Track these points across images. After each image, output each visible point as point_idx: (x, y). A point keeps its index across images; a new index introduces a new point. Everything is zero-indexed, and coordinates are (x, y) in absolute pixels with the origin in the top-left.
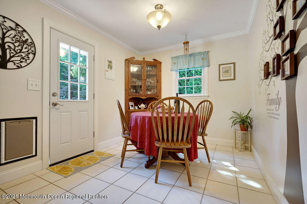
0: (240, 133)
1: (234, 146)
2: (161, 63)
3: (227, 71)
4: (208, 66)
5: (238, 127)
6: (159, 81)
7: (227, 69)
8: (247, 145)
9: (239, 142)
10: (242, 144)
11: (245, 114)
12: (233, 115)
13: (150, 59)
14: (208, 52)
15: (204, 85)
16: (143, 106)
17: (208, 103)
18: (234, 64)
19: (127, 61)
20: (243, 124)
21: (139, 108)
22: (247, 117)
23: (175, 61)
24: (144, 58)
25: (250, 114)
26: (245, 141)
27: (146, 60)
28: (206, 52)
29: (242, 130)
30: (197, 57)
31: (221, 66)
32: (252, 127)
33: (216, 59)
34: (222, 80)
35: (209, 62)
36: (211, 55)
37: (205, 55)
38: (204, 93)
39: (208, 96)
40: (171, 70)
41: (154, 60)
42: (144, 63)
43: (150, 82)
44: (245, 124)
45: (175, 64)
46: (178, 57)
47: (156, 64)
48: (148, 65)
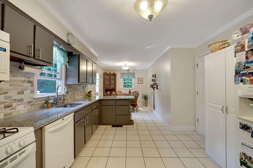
2: (116, 74)
3: (140, 81)
4: (135, 78)
5: (144, 98)
6: (115, 82)
7: (140, 80)
8: (146, 104)
9: (144, 104)
12: (142, 95)
13: (112, 73)
15: (133, 85)
16: (109, 92)
17: (137, 92)
18: (143, 78)
19: (104, 74)
21: (107, 94)
22: (146, 96)
23: (122, 74)
24: (110, 73)
27: (111, 73)
29: (145, 100)
30: (131, 74)
33: (137, 76)
34: (139, 83)
36: (135, 74)
38: (133, 88)
39: (135, 89)
40: (121, 78)
41: (114, 73)
42: (110, 75)
43: (112, 82)
44: (146, 98)
45: (122, 75)
46: (124, 73)
47: (114, 75)
48: (111, 75)
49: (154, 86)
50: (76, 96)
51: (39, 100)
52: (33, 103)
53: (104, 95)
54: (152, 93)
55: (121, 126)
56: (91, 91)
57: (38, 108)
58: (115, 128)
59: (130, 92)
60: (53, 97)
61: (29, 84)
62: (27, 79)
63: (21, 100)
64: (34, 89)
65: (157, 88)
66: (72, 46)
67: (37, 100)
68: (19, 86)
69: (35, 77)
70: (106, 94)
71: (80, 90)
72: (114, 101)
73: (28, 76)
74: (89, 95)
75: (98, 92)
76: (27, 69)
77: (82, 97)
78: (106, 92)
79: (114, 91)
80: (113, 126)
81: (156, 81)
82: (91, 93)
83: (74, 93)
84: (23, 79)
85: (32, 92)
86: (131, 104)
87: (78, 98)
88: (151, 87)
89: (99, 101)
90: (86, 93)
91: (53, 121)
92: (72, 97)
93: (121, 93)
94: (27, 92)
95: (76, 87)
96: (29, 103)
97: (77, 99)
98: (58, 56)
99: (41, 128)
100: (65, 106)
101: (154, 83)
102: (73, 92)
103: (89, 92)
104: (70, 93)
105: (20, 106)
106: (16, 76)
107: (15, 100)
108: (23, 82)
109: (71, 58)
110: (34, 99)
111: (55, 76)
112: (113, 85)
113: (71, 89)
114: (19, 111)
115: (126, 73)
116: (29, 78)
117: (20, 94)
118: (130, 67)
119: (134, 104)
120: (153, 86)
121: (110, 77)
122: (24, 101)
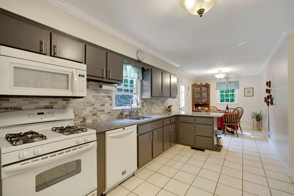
0: (256, 122)
1: (253, 129)
2: (210, 85)
3: (249, 92)
4: (239, 88)
5: (255, 119)
6: (208, 95)
8: (259, 128)
9: (255, 127)
10: (257, 128)
11: (259, 113)
12: (252, 113)
13: (204, 83)
14: (238, 81)
15: (236, 98)
16: (199, 108)
17: (241, 109)
18: (253, 88)
19: (193, 85)
20: (257, 118)
21: (198, 109)
22: (259, 115)
23: (218, 84)
24: (201, 83)
25: (261, 113)
26: (258, 126)
28: (237, 81)
29: (257, 121)
30: (232, 84)
31: (245, 89)
32: (262, 119)
33: (242, 85)
34: (246, 96)
35: (239, 87)
36: (240, 83)
37: (237, 83)
38: (236, 102)
39: (238, 104)
40: (216, 89)
41: (206, 84)
42: (201, 86)
43: (204, 96)
44: (258, 118)
45: (219, 86)
46: (221, 83)
47: (207, 86)
48: (203, 87)
49: (269, 100)
50: (153, 110)
51: (116, 111)
52: (111, 114)
53: (193, 111)
54: (266, 110)
55: (203, 150)
56: (171, 106)
57: (115, 118)
58: (194, 151)
59: (227, 108)
60: (128, 110)
61: (109, 99)
62: (107, 95)
63: (103, 111)
64: (112, 103)
65: (272, 104)
66: (143, 61)
67: (115, 111)
68: (101, 100)
69: (113, 92)
70: (196, 109)
71: (158, 105)
72: (193, 118)
73: (108, 92)
74: (170, 110)
75: (184, 107)
76: (105, 87)
77: (161, 111)
78: (196, 107)
79: (207, 106)
80: (193, 148)
81: (271, 92)
82: (171, 107)
83: (150, 107)
84: (104, 94)
85: (111, 105)
86: (228, 124)
87: (156, 112)
88: (265, 101)
89: (176, 117)
90: (166, 107)
91: (114, 128)
92: (148, 111)
93: (216, 109)
94: (107, 105)
95: (152, 101)
96: (109, 113)
97: (154, 113)
98: (133, 73)
99: (104, 132)
100: (138, 119)
101: (269, 94)
102: (150, 105)
103: (169, 107)
104: (146, 107)
105: (102, 115)
106: (100, 93)
107: (99, 110)
108: (104, 97)
109: (145, 73)
110: (112, 110)
111: (132, 91)
112: (205, 98)
113: (147, 103)
114: (101, 119)
115: (225, 83)
116: (109, 93)
117: (102, 106)
118: (227, 74)
119: (233, 124)
120: (267, 100)
121: (201, 89)
122: (105, 111)
